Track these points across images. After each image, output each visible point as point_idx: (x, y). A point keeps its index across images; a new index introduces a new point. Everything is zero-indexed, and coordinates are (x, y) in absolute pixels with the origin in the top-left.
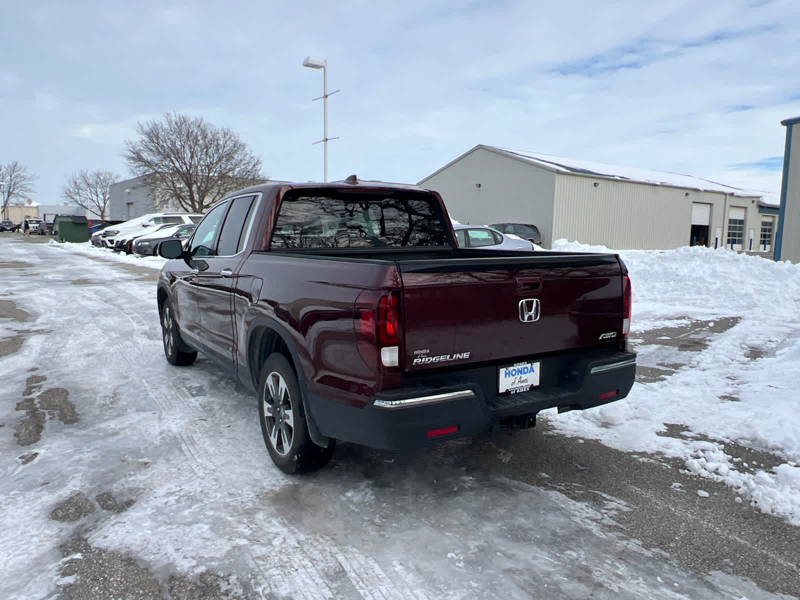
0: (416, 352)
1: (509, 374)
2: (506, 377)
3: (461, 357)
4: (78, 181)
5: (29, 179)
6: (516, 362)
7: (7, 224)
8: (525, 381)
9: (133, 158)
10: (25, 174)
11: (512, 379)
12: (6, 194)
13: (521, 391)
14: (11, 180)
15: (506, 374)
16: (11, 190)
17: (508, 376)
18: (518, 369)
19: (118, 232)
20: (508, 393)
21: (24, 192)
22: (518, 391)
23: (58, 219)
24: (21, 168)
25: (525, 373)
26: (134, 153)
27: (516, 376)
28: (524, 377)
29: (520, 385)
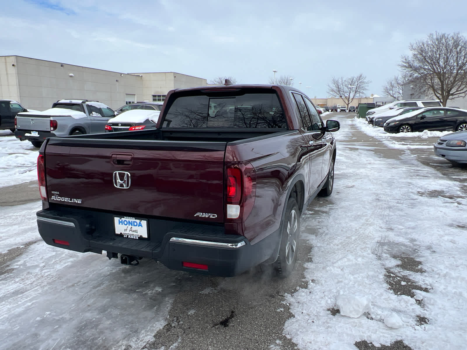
0: (53, 192)
1: (122, 222)
2: (119, 224)
3: (76, 202)
4: (393, 82)
5: (367, 83)
6: (126, 216)
7: (352, 108)
8: (136, 231)
9: (406, 67)
10: (365, 81)
11: (125, 227)
12: (354, 92)
13: (132, 237)
14: (357, 84)
15: (120, 222)
16: (357, 90)
17: (121, 223)
18: (129, 221)
19: (374, 112)
20: (121, 235)
21: (363, 91)
22: (129, 237)
23: (360, 105)
24: (363, 78)
25: (134, 226)
26: (406, 63)
27: (128, 225)
28: (134, 228)
29: (131, 233)
